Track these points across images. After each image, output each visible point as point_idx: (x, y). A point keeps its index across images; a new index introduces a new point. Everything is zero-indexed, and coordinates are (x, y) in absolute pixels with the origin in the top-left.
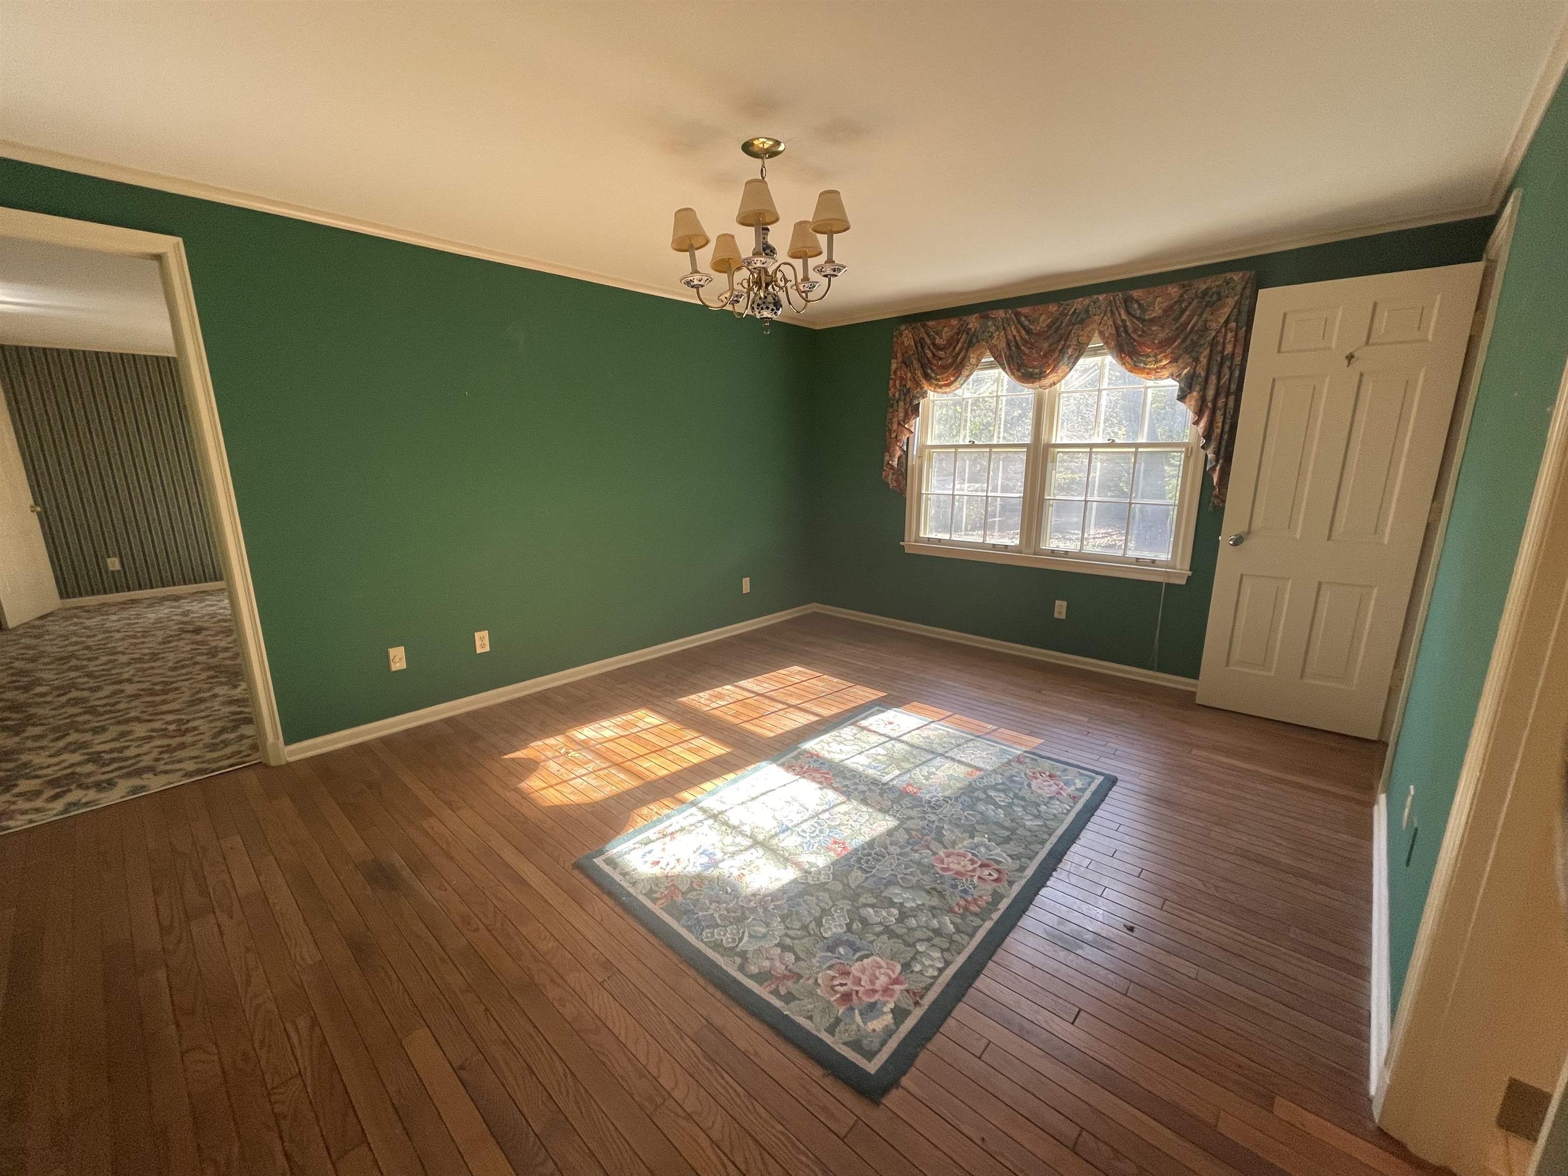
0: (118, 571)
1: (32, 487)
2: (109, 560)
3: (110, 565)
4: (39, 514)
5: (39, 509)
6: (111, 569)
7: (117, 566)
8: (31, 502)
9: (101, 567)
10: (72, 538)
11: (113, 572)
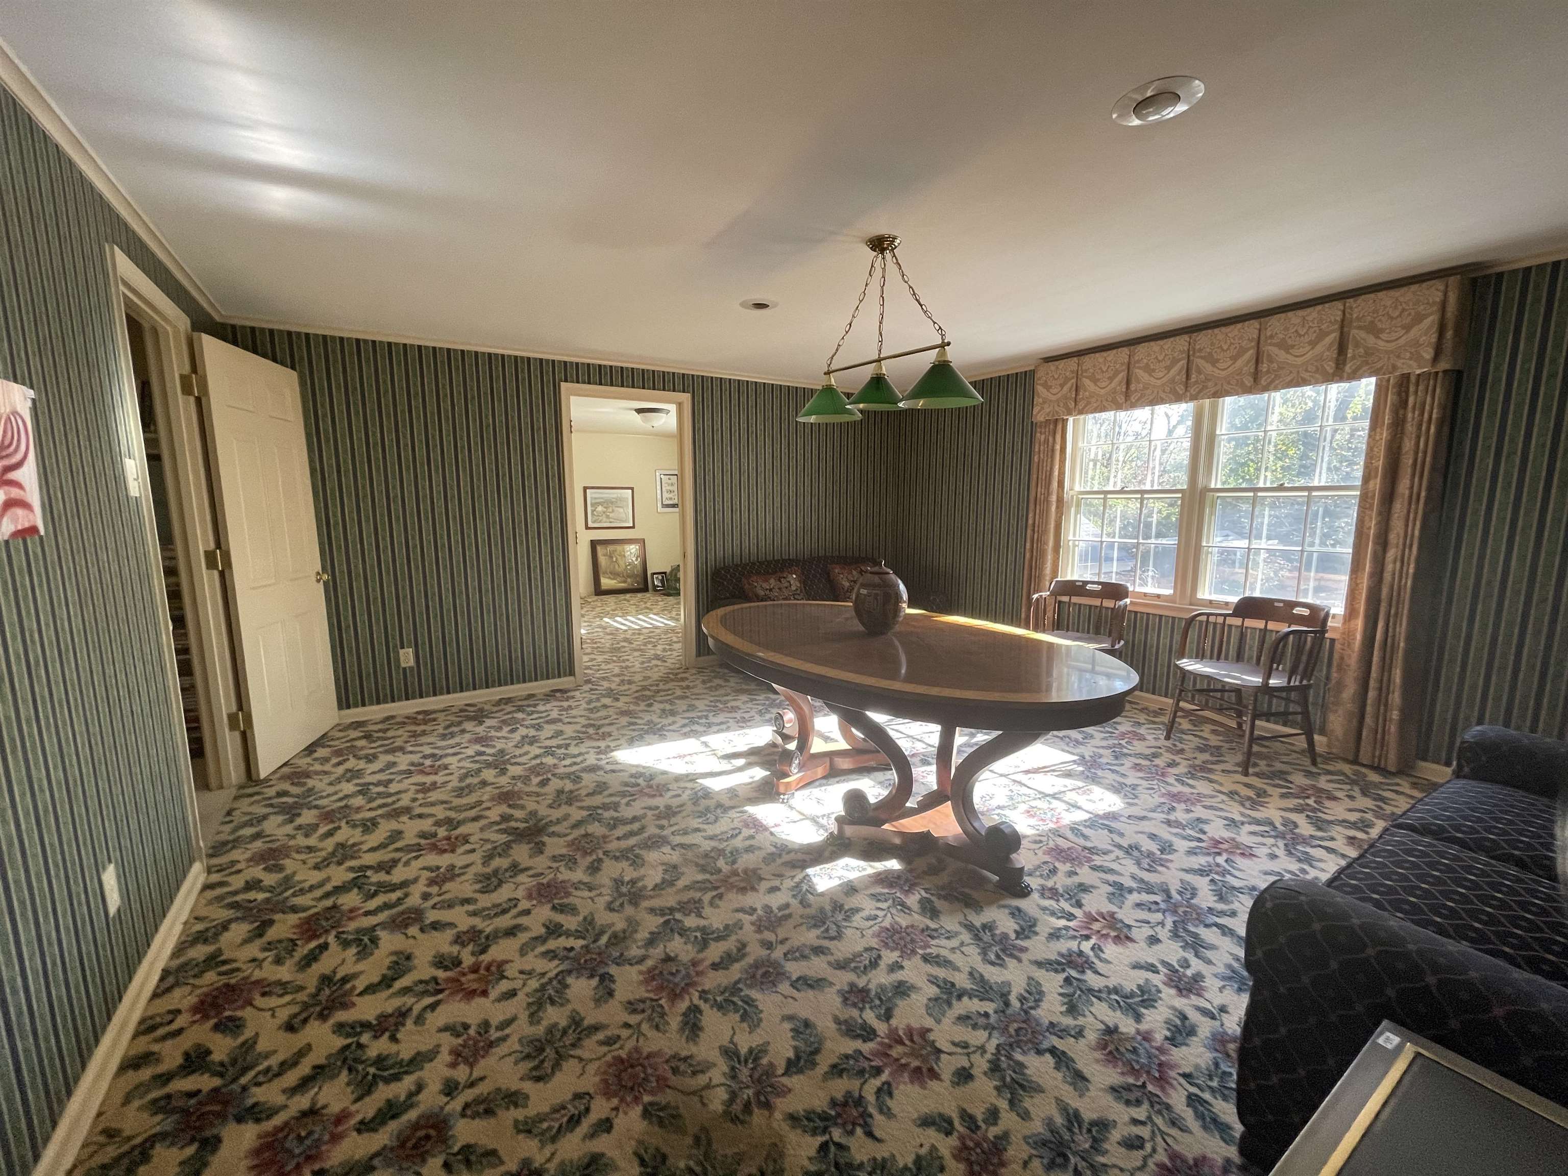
0: (411, 668)
1: (321, 544)
2: (401, 652)
3: (402, 658)
4: (326, 584)
5: (325, 577)
6: (403, 665)
7: (412, 662)
8: (319, 567)
9: (392, 660)
10: (362, 618)
11: (404, 669)
